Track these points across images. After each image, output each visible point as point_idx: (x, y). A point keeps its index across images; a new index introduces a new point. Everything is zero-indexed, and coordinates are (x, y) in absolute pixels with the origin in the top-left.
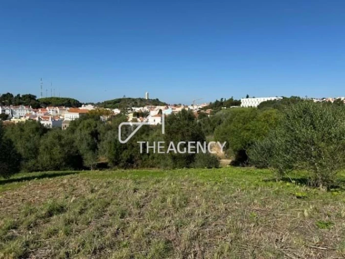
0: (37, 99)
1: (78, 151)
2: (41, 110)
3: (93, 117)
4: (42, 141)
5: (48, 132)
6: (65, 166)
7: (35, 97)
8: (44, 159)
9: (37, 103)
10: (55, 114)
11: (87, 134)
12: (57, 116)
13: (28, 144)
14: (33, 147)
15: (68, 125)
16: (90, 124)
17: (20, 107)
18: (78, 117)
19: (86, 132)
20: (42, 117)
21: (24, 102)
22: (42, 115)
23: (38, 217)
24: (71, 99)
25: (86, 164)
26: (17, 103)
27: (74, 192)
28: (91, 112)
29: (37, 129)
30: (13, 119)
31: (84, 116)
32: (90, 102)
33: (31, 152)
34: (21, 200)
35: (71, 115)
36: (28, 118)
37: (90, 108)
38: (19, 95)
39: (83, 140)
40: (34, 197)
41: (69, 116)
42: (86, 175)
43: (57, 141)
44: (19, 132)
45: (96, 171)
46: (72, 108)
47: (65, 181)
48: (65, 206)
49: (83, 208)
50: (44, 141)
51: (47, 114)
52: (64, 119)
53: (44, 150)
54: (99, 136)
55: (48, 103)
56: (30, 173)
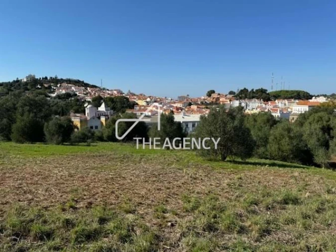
0: (267, 92)
1: (306, 145)
2: (271, 103)
3: (326, 110)
4: (272, 132)
5: (278, 123)
6: (292, 158)
7: (266, 90)
8: (273, 149)
9: (268, 96)
10: (283, 106)
11: (318, 129)
12: (285, 109)
13: (259, 133)
14: (264, 136)
15: (296, 117)
16: (321, 118)
17: (253, 100)
18: (307, 110)
19: (317, 126)
20: (271, 109)
21: (257, 95)
22: (271, 107)
23: (274, 201)
24: (300, 91)
25: (317, 160)
26: (251, 97)
27: (307, 188)
28: (323, 104)
29: (268, 121)
30: (247, 111)
31: (315, 109)
32: (322, 94)
33: (261, 141)
34: (258, 182)
35: (300, 108)
36: (259, 110)
37: (322, 100)
38: (253, 90)
39: (312, 134)
40: (268, 182)
41: (298, 108)
42: (317, 172)
43: (286, 133)
44: (253, 122)
45: (329, 170)
46: (301, 101)
47: (296, 174)
48: (300, 199)
49: (320, 206)
50: (274, 132)
51: (276, 106)
52: (292, 111)
53: (273, 140)
54: (331, 131)
55: (277, 96)
56: (260, 160)
